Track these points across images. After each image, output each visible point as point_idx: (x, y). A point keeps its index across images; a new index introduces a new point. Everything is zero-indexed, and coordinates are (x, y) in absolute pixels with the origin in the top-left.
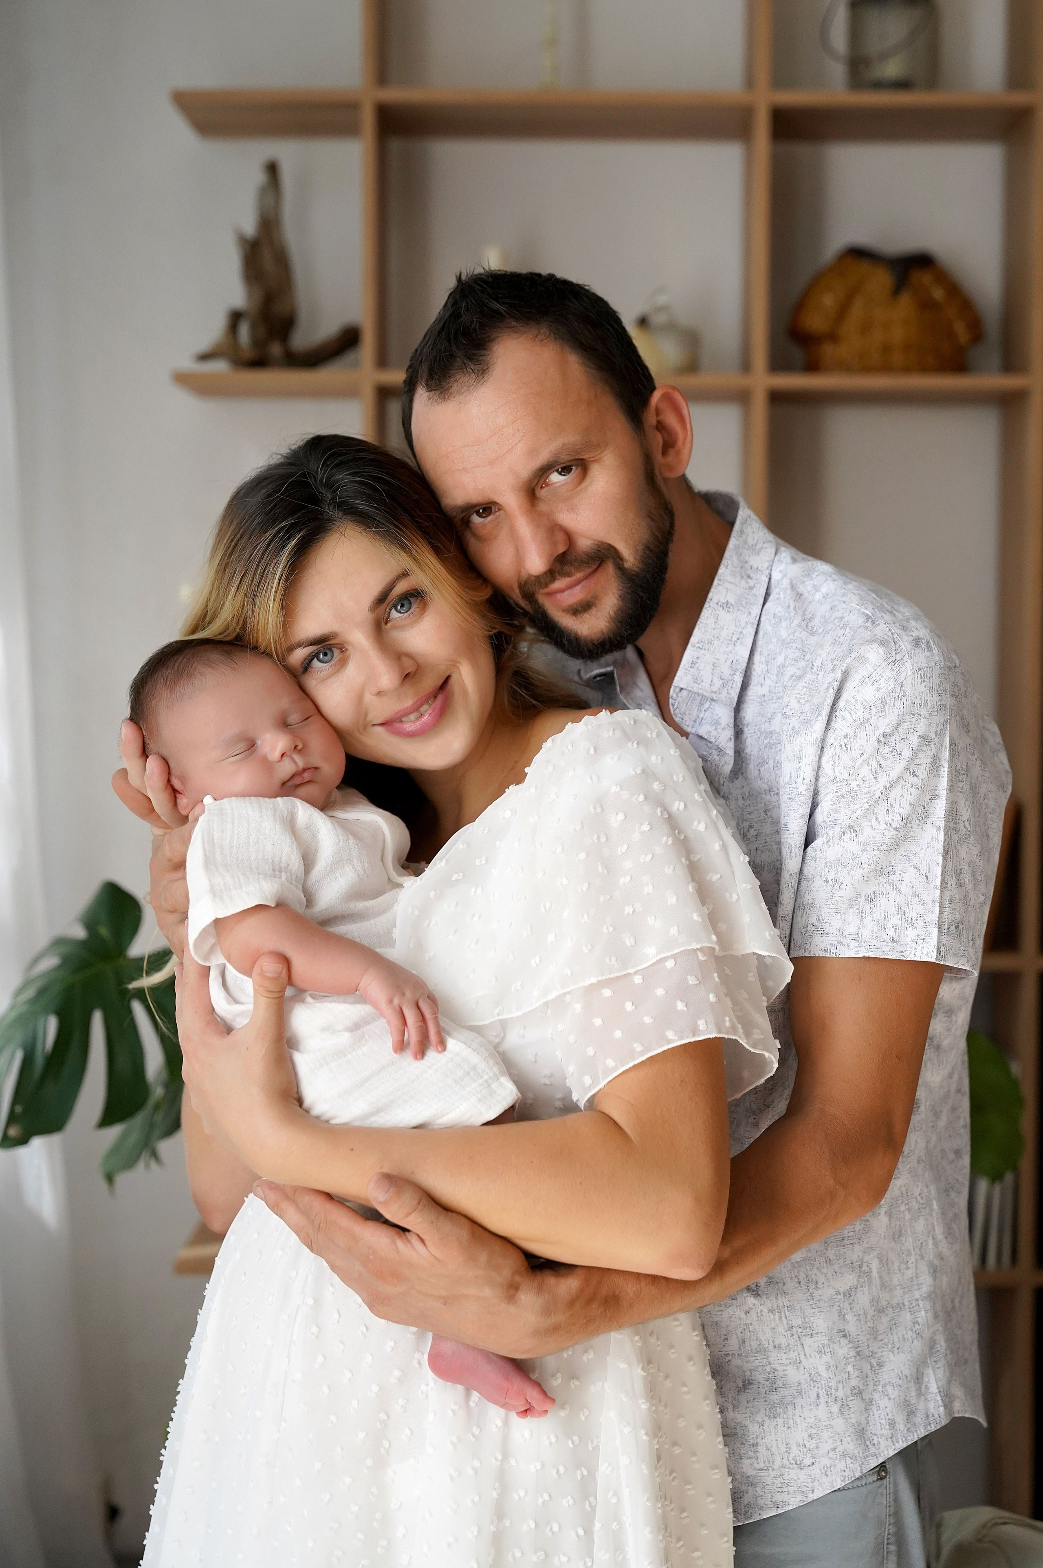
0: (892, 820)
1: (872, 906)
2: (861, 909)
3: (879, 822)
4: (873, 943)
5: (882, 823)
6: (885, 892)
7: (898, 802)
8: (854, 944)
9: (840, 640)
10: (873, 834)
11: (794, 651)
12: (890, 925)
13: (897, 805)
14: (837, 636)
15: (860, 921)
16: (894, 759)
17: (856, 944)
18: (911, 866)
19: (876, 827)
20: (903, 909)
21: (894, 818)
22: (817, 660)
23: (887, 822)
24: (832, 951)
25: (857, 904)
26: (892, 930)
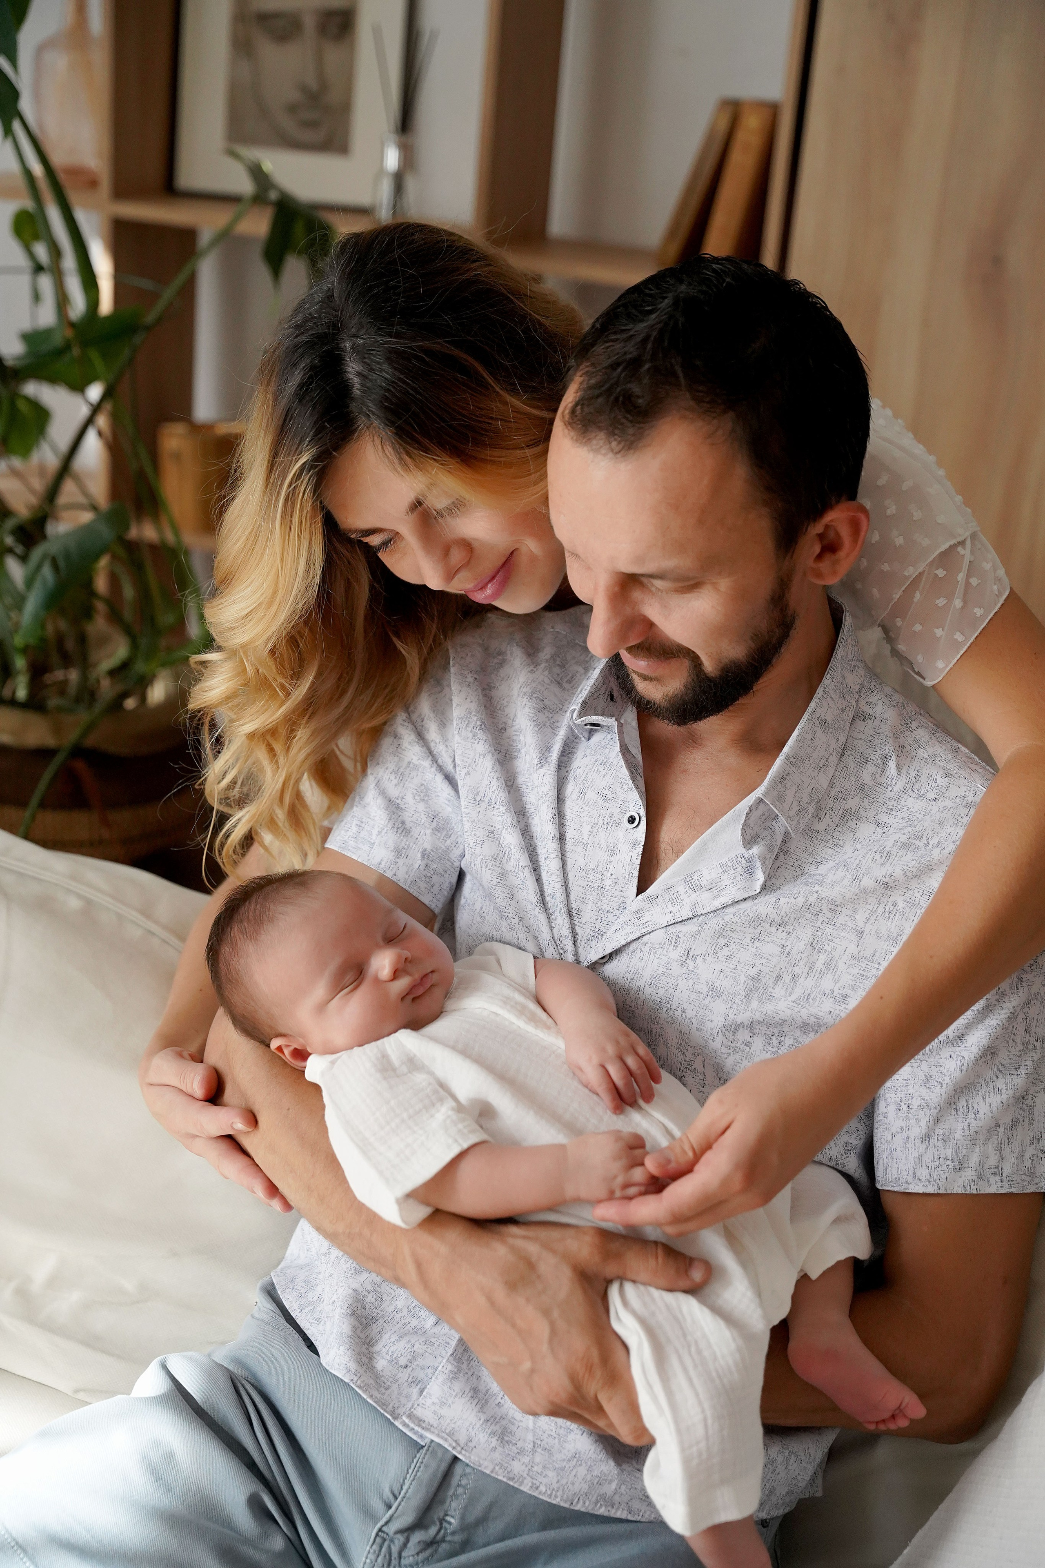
0: (1029, 1041)
1: (1010, 1136)
2: (1000, 1139)
3: (1016, 1044)
4: (1015, 1177)
5: (1019, 1044)
6: (1020, 1120)
7: (1035, 1021)
8: (994, 1179)
9: (962, 820)
10: (1009, 1055)
11: (900, 821)
12: (1027, 1156)
13: (1034, 1025)
14: (959, 815)
15: (1000, 1153)
16: (1036, 973)
17: (997, 1178)
18: (1041, 1089)
19: (1013, 1049)
20: (1037, 1137)
21: (1031, 1038)
22: (933, 839)
23: (1024, 1042)
24: (973, 1187)
25: (996, 1135)
26: (1030, 1161)
